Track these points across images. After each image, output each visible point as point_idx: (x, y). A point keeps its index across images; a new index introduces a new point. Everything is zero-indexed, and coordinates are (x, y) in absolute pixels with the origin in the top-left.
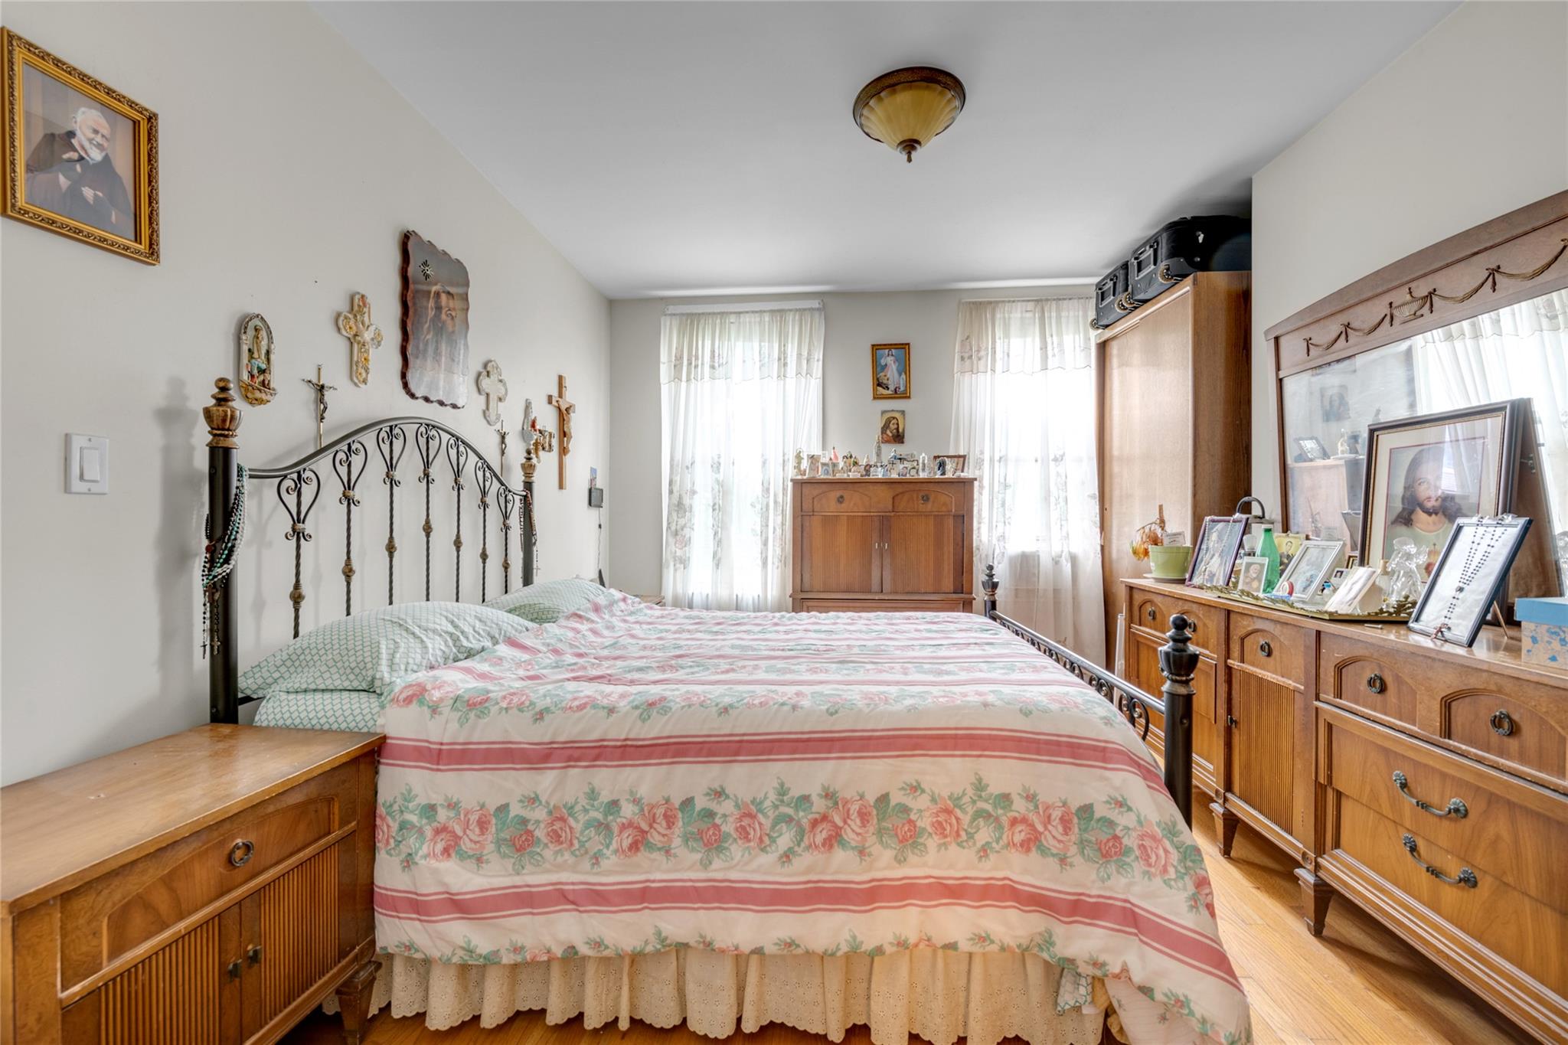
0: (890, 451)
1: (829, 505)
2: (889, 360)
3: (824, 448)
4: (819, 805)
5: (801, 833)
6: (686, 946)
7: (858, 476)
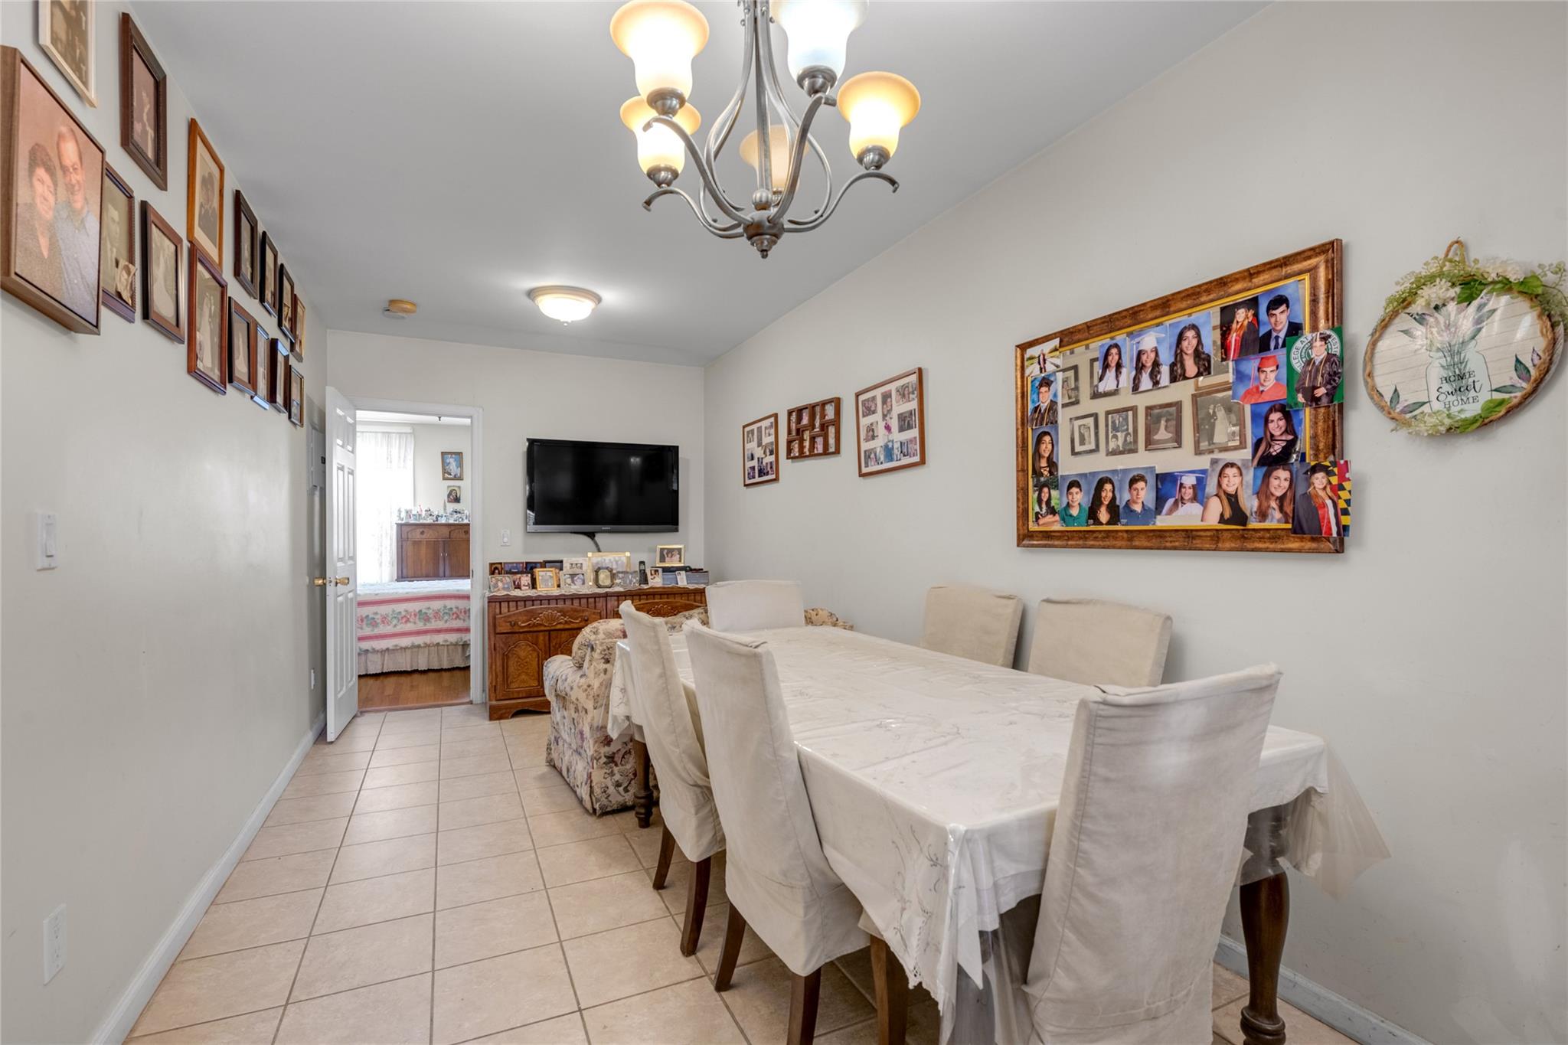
0: (452, 507)
1: (417, 535)
2: (451, 460)
3: (415, 505)
4: (403, 614)
5: (399, 620)
6: (368, 650)
7: (432, 521)
